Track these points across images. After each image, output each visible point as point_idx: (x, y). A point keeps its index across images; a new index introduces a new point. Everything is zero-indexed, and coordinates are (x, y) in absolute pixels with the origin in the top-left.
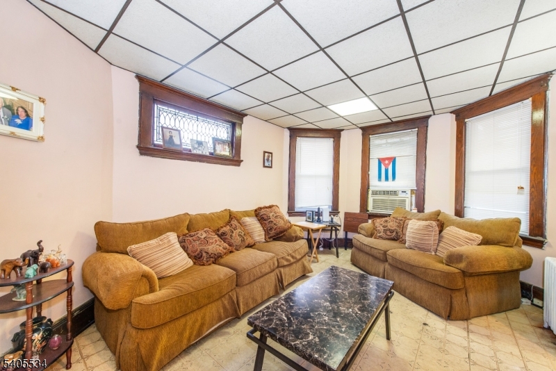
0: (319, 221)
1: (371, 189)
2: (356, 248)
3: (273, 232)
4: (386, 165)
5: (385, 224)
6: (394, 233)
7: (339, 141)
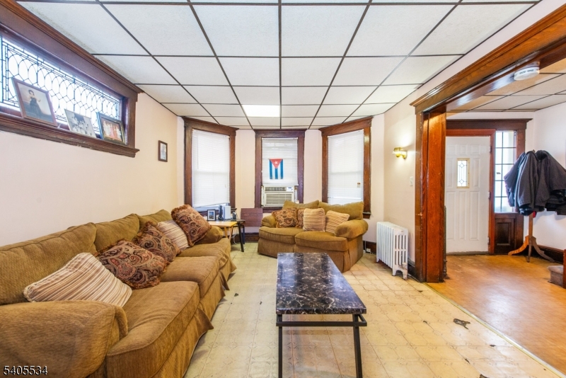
0: (221, 219)
1: (265, 186)
2: (262, 238)
3: (197, 234)
4: (276, 166)
5: (284, 215)
6: (292, 222)
7: (234, 139)
